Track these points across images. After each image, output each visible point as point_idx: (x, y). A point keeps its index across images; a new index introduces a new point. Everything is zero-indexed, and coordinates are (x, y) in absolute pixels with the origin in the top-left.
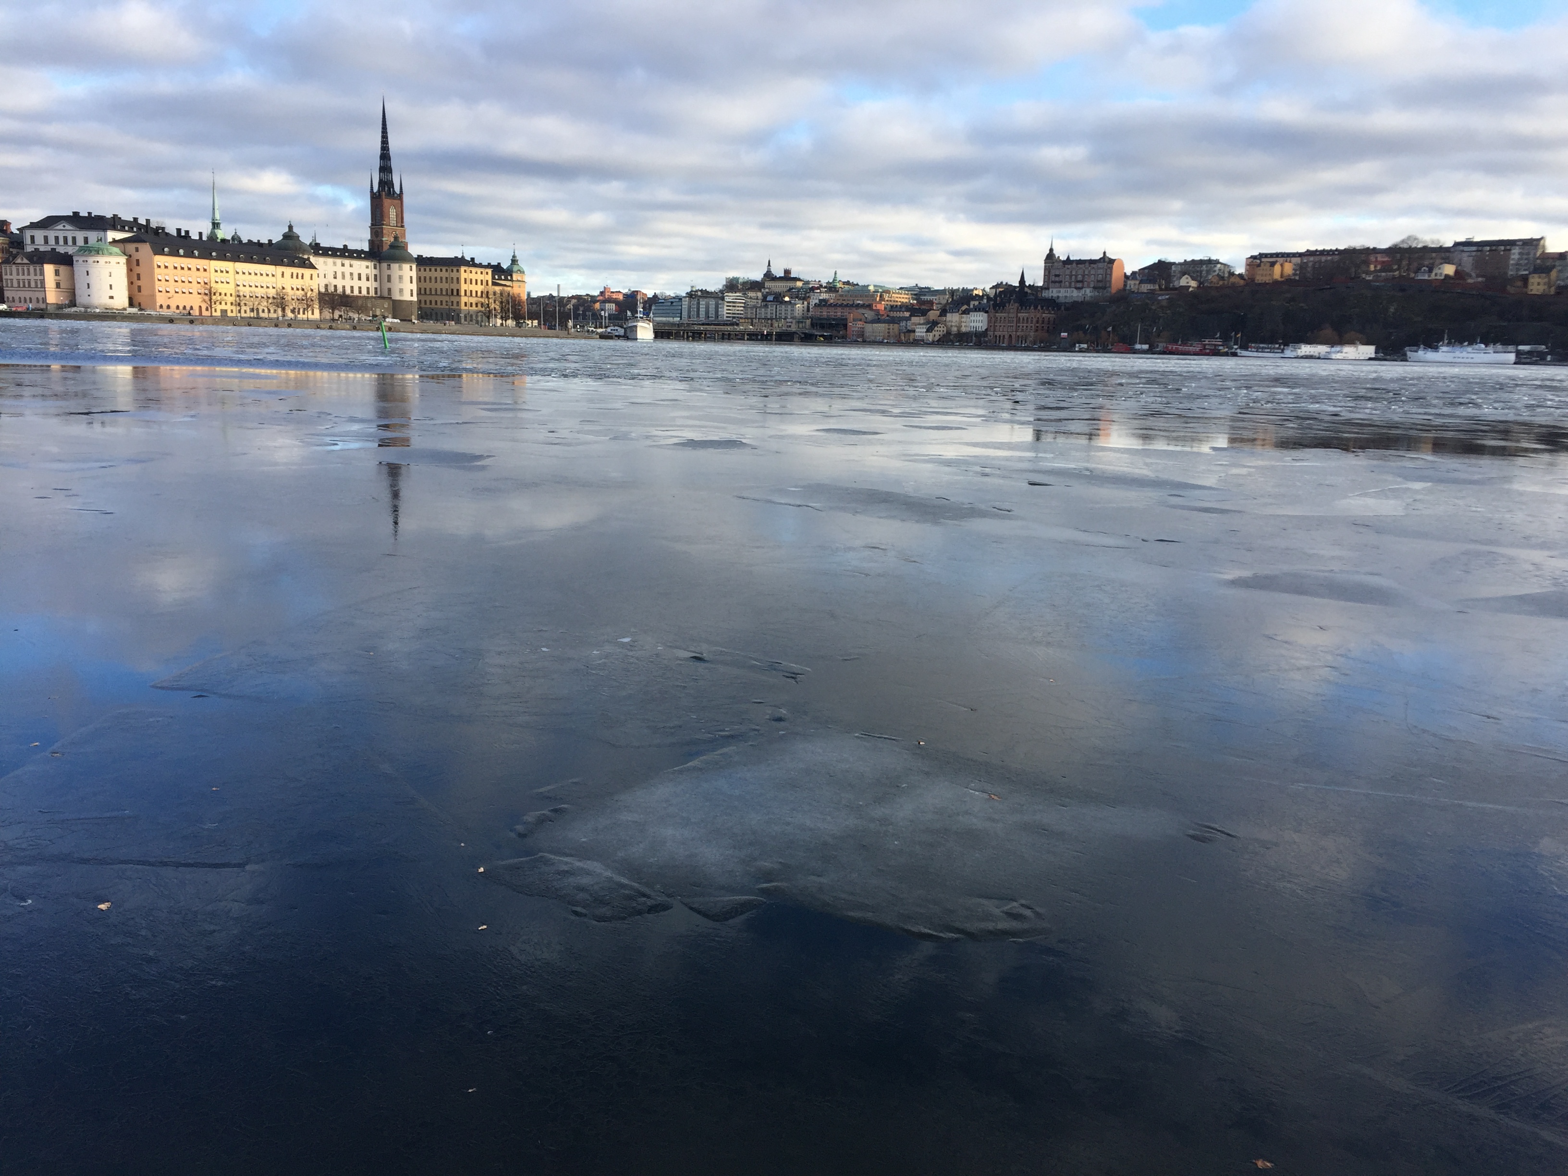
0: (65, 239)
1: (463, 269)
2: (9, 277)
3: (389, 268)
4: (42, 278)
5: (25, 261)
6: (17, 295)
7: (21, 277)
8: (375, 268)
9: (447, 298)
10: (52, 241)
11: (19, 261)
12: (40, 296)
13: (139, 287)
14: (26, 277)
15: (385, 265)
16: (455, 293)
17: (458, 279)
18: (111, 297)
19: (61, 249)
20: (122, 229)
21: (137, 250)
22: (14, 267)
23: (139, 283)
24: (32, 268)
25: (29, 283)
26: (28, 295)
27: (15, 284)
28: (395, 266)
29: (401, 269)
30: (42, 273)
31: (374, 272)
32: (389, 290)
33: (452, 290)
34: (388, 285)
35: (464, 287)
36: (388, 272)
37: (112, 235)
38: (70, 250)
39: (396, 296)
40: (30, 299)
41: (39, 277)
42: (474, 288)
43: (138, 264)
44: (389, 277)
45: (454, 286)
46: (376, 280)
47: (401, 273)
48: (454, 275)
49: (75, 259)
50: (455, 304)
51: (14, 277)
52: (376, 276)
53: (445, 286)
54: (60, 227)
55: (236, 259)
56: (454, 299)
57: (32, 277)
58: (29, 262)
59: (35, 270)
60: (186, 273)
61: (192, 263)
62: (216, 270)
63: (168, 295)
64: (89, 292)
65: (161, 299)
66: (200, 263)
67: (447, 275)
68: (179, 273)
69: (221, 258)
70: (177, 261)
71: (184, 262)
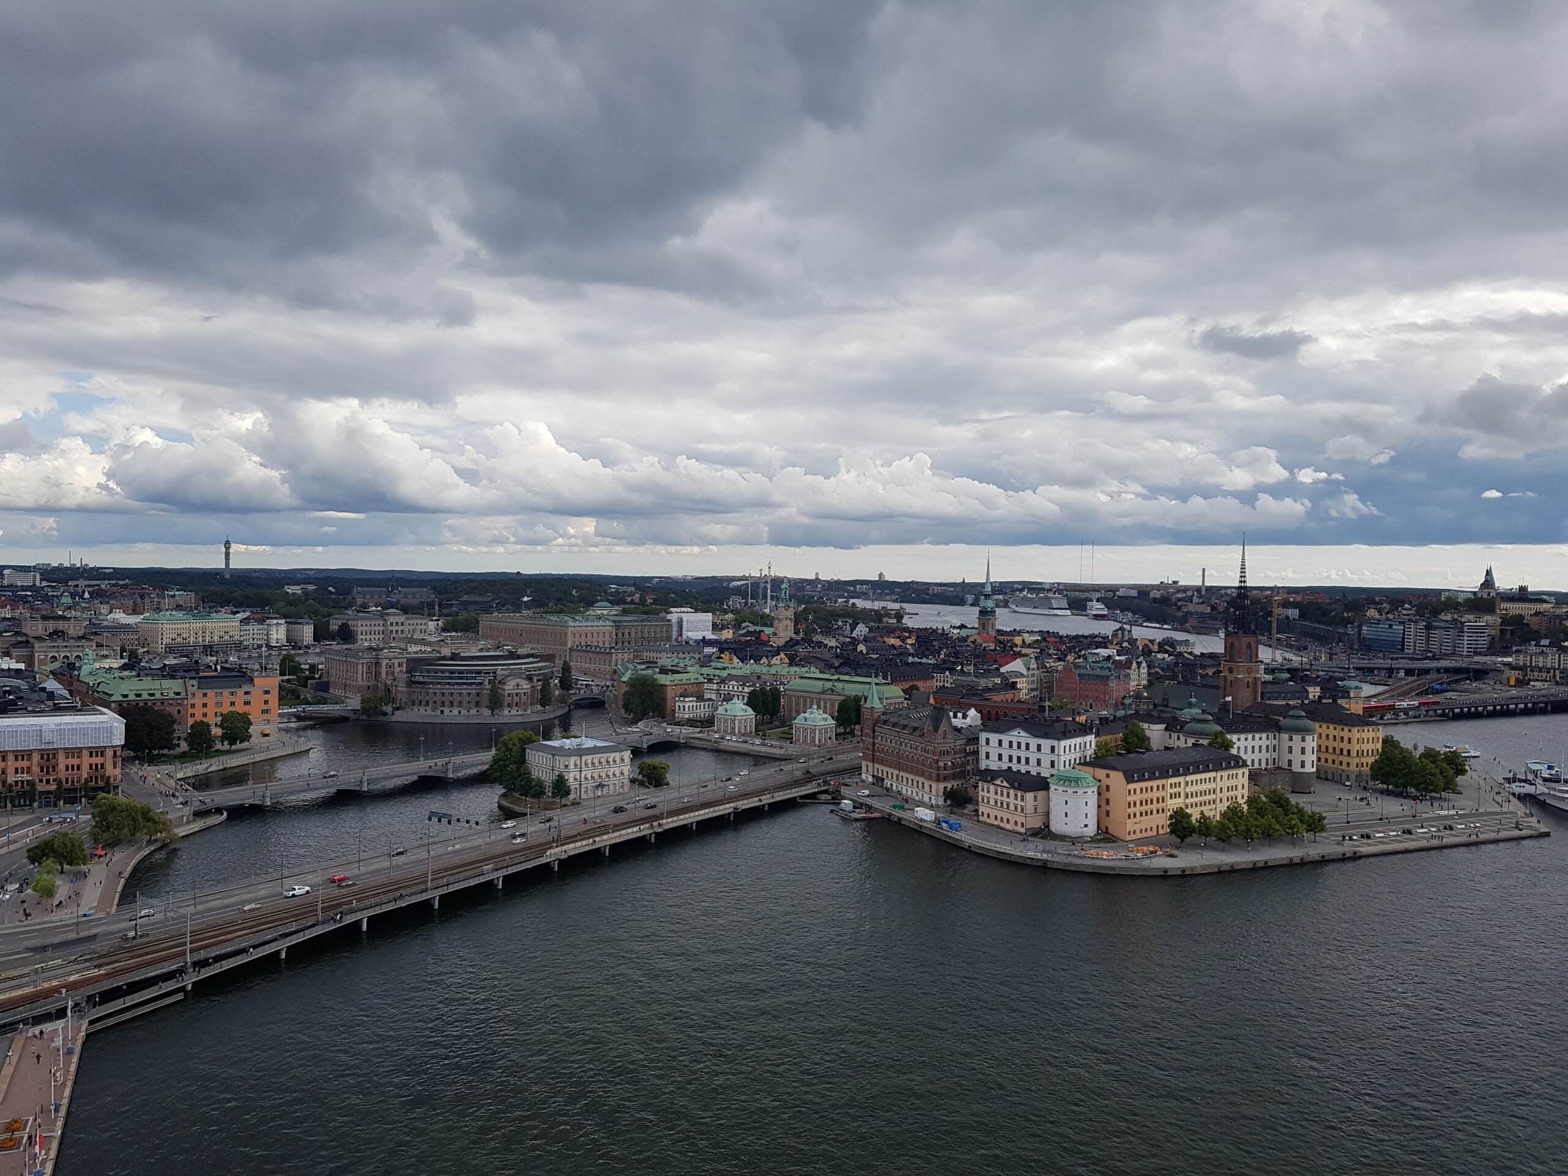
0: (1019, 744)
2: (985, 794)
3: (1291, 739)
4: (1023, 804)
5: (1005, 784)
6: (993, 813)
7: (998, 798)
8: (1275, 739)
9: (1335, 757)
10: (1005, 744)
11: (998, 782)
12: (1020, 820)
13: (1109, 812)
14: (1004, 799)
15: (1285, 736)
16: (1345, 752)
17: (1350, 739)
18: (1086, 826)
21: (1108, 776)
22: (992, 787)
23: (1109, 808)
24: (1012, 792)
25: (1008, 805)
26: (1005, 816)
27: (992, 803)
28: (1297, 738)
29: (1303, 740)
30: (1023, 800)
31: (1275, 742)
32: (1290, 762)
33: (1342, 750)
34: (1290, 757)
35: (1355, 747)
36: (1290, 744)
37: (1063, 743)
39: (1296, 768)
40: (1008, 820)
41: (1019, 802)
42: (1365, 747)
43: (1109, 791)
44: (1290, 748)
45: (1345, 746)
46: (1274, 751)
47: (1303, 744)
48: (1346, 734)
49: (1052, 786)
50: (1345, 764)
51: (992, 795)
52: (1275, 746)
53: (1331, 744)
54: (1015, 733)
55: (1187, 773)
56: (1345, 759)
57: (1011, 801)
58: (1008, 785)
59: (1016, 795)
60: (1149, 795)
61: (1154, 783)
62: (1171, 785)
63: (1135, 820)
64: (1066, 820)
65: (1130, 825)
66: (1160, 782)
67: (1335, 733)
68: (1145, 796)
69: (1176, 774)
70: (1144, 785)
71: (1148, 784)
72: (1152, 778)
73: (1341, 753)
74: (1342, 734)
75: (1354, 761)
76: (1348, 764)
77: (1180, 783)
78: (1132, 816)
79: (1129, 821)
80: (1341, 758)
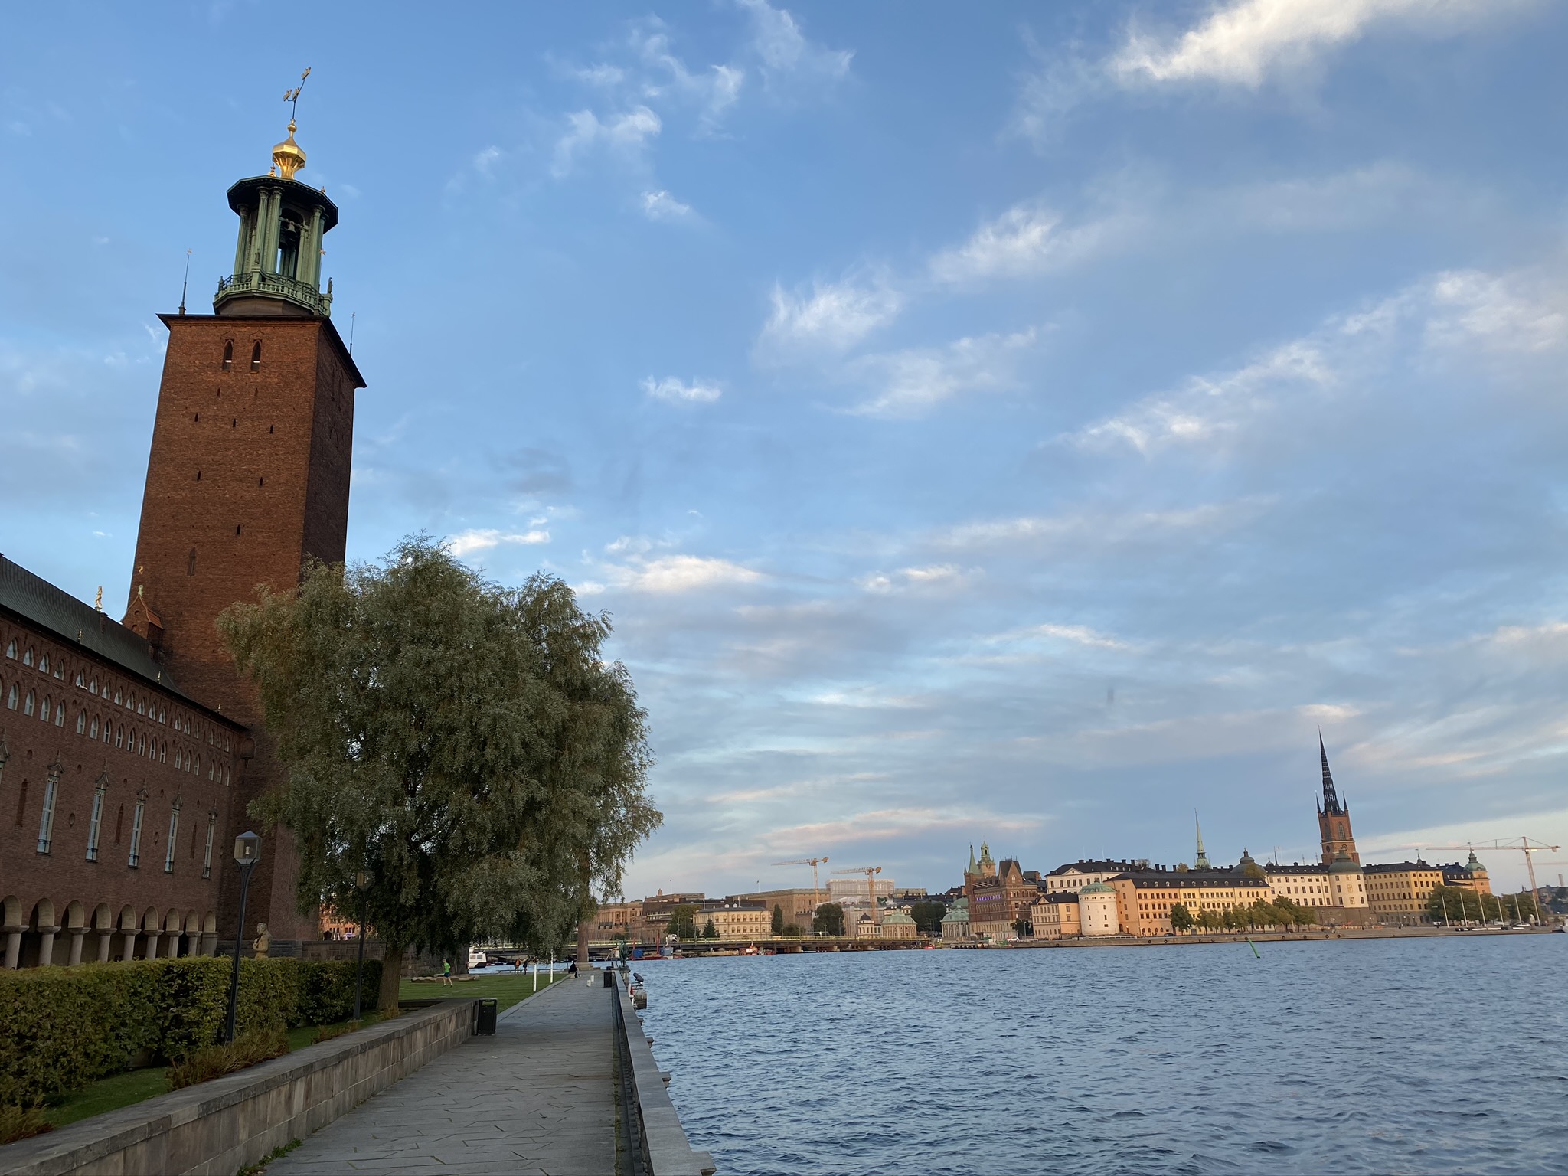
0: (1075, 882)
1: (1411, 873)
2: (1036, 915)
3: (1338, 879)
4: (1058, 914)
5: (1047, 902)
6: (1042, 928)
7: (1044, 914)
8: (1325, 880)
9: (1399, 903)
10: (1065, 884)
11: (1042, 902)
12: (1057, 928)
13: (1127, 915)
14: (1047, 914)
15: (1334, 877)
16: (1407, 896)
17: (1408, 883)
18: (1106, 926)
19: (1071, 890)
20: (1114, 871)
21: (1123, 886)
22: (1040, 907)
23: (1126, 912)
24: (1050, 907)
25: (1050, 918)
26: (1048, 928)
27: (1040, 921)
28: (1344, 877)
29: (1348, 879)
30: (1058, 911)
31: (1327, 884)
32: (1341, 899)
33: (1404, 894)
34: (1340, 895)
35: (1415, 890)
36: (1338, 883)
37: (1106, 876)
38: (1078, 889)
39: (1347, 905)
40: (1051, 932)
41: (1056, 914)
43: (1125, 898)
44: (1339, 887)
45: (1406, 890)
46: (1327, 891)
47: (1349, 883)
48: (1404, 879)
49: (1079, 897)
50: (1409, 907)
51: (1040, 915)
52: (1326, 887)
53: (1396, 891)
54: (1071, 873)
55: (1200, 885)
56: (1408, 902)
57: (1051, 914)
58: (1049, 902)
59: (1053, 908)
60: (1161, 901)
61: (1166, 891)
62: (1185, 894)
63: (1148, 920)
64: (1090, 922)
65: (1144, 924)
66: (1173, 891)
67: (1396, 880)
68: (1156, 901)
69: (1188, 886)
70: (1155, 891)
71: (1160, 891)
72: (1163, 886)
73: (1405, 898)
74: (1402, 880)
75: (1416, 902)
76: (1411, 906)
77: (1194, 894)
78: (1145, 916)
79: (1141, 920)
80: (1406, 902)
